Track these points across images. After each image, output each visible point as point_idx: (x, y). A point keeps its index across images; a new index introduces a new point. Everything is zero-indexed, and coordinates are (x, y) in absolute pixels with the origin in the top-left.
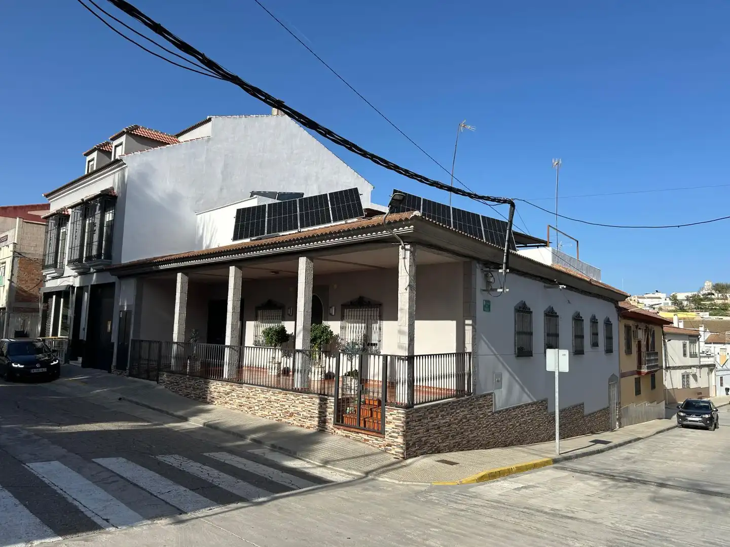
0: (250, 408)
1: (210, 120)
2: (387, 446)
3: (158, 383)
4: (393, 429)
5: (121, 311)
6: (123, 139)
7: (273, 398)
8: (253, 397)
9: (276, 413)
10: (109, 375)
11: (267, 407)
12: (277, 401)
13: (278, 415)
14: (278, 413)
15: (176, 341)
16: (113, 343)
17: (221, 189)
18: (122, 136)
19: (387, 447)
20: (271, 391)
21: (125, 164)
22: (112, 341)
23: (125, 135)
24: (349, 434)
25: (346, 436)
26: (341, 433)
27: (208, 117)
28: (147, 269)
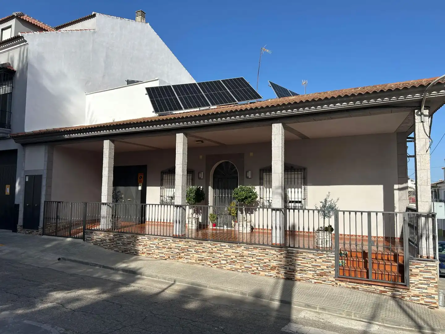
0: (214, 262)
1: (94, 16)
2: (412, 296)
3: (84, 240)
4: (420, 281)
5: (26, 176)
6: (13, 22)
7: (246, 253)
8: (218, 252)
9: (251, 266)
10: (15, 234)
11: (238, 261)
12: (252, 256)
13: (253, 268)
14: (255, 267)
15: (106, 202)
16: (18, 205)
17: (104, 76)
18: (12, 19)
19: (412, 298)
20: (243, 247)
21: (26, 41)
22: (16, 202)
23: (15, 19)
24: (359, 286)
25: (354, 288)
26: (345, 285)
27: (93, 13)
28: (58, 137)
